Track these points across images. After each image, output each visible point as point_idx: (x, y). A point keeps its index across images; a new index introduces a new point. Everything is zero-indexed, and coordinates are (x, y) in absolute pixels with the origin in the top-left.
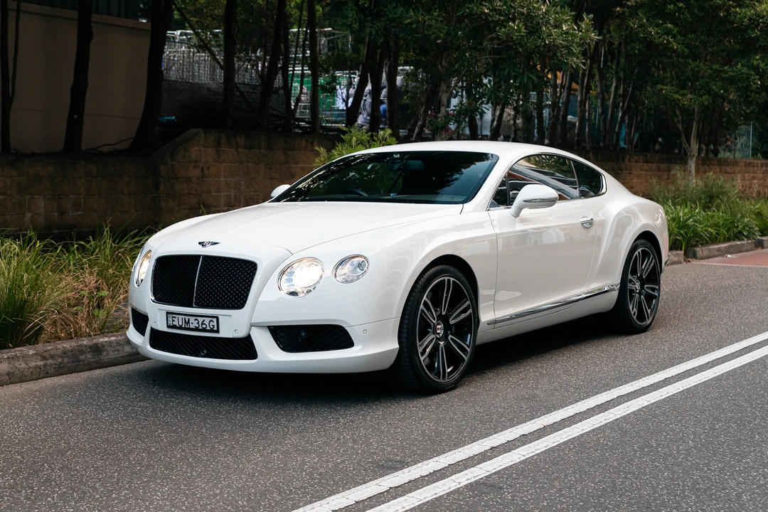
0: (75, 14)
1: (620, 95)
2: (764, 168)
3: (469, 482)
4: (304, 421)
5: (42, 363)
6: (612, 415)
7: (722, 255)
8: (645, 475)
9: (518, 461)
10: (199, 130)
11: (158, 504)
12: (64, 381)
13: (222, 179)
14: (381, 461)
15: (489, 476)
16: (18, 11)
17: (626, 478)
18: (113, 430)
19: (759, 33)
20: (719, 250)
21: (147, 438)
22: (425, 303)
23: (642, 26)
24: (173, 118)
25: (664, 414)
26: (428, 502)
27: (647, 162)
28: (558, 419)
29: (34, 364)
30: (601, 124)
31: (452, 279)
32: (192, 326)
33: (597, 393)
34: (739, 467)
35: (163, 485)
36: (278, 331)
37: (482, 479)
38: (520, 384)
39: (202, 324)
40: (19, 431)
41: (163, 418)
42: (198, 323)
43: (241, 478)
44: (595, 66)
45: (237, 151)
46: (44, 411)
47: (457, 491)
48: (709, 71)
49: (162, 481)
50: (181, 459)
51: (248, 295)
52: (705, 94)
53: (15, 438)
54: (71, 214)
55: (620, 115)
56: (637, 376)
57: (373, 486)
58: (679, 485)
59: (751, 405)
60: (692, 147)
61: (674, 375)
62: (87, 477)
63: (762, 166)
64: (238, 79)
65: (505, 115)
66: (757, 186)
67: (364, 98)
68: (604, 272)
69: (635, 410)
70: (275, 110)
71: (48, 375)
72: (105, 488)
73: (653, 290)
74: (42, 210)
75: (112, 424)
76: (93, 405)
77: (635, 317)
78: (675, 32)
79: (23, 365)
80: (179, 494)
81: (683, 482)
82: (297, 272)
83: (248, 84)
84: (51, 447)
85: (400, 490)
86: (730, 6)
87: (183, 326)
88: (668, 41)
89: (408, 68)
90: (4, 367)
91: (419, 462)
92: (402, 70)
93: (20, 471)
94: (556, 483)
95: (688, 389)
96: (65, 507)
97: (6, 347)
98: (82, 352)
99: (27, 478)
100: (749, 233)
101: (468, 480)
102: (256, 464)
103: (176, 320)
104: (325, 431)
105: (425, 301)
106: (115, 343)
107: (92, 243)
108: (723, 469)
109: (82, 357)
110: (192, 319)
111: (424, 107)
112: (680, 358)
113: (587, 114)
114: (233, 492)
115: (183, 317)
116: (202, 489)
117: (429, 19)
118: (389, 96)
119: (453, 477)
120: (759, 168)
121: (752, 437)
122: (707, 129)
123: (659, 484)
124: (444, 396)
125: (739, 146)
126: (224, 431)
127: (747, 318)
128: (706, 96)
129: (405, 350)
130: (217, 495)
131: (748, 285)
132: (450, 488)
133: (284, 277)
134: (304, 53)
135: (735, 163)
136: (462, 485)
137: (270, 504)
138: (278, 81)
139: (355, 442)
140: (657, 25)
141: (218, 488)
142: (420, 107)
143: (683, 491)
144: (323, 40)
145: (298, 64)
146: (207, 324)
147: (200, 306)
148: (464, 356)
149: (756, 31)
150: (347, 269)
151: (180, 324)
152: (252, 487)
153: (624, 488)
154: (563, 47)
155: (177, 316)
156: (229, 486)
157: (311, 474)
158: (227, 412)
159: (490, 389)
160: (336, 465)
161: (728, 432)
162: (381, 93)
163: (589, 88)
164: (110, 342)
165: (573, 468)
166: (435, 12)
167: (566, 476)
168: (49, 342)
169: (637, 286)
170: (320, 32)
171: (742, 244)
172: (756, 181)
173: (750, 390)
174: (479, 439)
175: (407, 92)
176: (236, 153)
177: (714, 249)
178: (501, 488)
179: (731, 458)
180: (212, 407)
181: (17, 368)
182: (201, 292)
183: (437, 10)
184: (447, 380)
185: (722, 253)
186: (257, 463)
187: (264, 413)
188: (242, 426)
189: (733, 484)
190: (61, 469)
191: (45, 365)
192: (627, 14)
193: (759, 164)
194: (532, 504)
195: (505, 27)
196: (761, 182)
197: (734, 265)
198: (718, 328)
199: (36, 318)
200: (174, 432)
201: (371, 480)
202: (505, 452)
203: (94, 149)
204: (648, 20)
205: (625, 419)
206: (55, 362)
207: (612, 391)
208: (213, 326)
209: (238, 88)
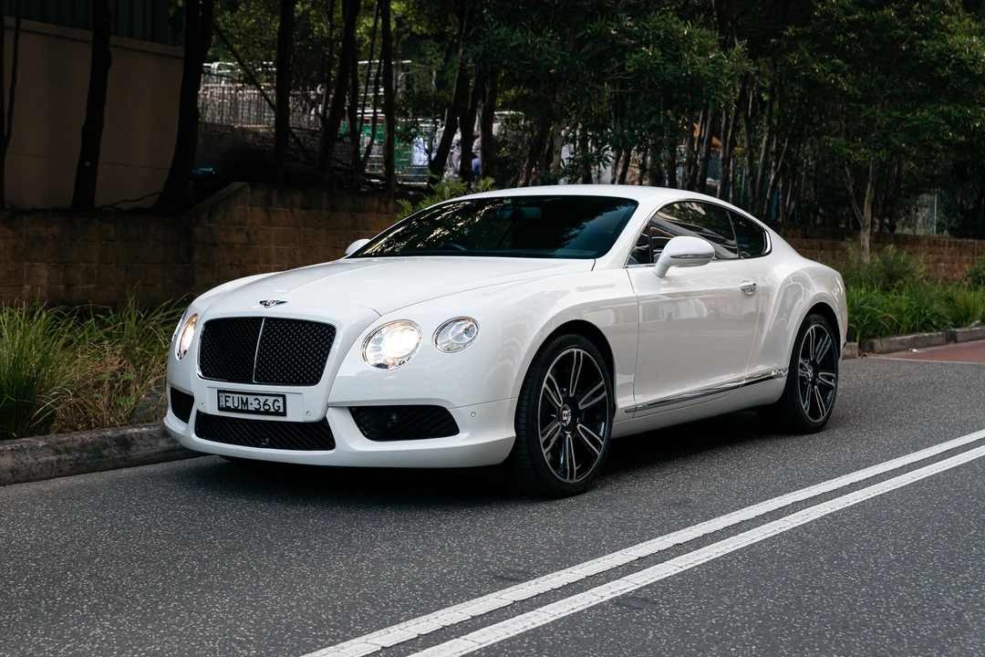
0: (88, 35)
1: (772, 153)
2: (952, 249)
3: (614, 596)
4: (396, 527)
5: (55, 458)
6: (788, 524)
7: (906, 349)
8: (839, 590)
9: (674, 573)
10: (244, 183)
11: (218, 617)
12: (82, 481)
13: (273, 246)
14: (499, 572)
15: (639, 590)
16: (18, 30)
17: (813, 593)
18: (151, 536)
19: (950, 72)
20: (902, 342)
21: (195, 544)
22: (549, 381)
23: (802, 62)
24: (211, 170)
25: (854, 523)
26: (564, 618)
27: (806, 237)
28: (720, 527)
29: (44, 459)
30: (749, 188)
31: (582, 352)
32: (251, 408)
33: (766, 499)
34: (956, 583)
35: (223, 597)
36: (362, 414)
37: (630, 592)
38: (667, 489)
39: (265, 404)
40: (30, 536)
41: (214, 522)
42: (259, 404)
43: (322, 589)
44: (741, 115)
45: (292, 212)
46: (60, 514)
47: (600, 606)
48: (887, 119)
49: (221, 592)
50: (242, 568)
51: (323, 367)
52: (882, 149)
53: (25, 543)
54: (80, 287)
55: (773, 177)
56: (814, 480)
57: (491, 600)
58: (882, 602)
59: (963, 514)
60: (865, 215)
61: (861, 479)
62: (123, 586)
63: (950, 245)
64: (292, 121)
65: (629, 174)
66: (943, 271)
67: (451, 151)
68: (769, 352)
69: (816, 517)
70: (339, 161)
71: (61, 474)
72: (147, 599)
73: (829, 378)
74: (44, 282)
75: (149, 529)
76: (122, 508)
77: (807, 412)
78: (845, 69)
79: (31, 460)
80: (244, 607)
81: (887, 599)
82: (386, 339)
83: (307, 130)
84: (73, 554)
85: (526, 605)
86: (914, 36)
87: (240, 408)
88: (836, 80)
89: (506, 113)
90: (7, 461)
91: (548, 573)
92: (499, 115)
93: (37, 580)
94: (726, 599)
95: (880, 495)
96: (98, 619)
97: (9, 437)
98: (106, 446)
99: (46, 588)
100: (939, 323)
101: (612, 593)
102: (340, 574)
103: (230, 400)
104: (424, 537)
105: (549, 378)
106: (147, 435)
107: (113, 316)
108: (935, 585)
109: (105, 452)
110: (251, 399)
111: (527, 162)
112: (867, 461)
113: (731, 175)
114: (314, 605)
115: (240, 396)
116: (273, 601)
117: (540, 41)
118: (483, 148)
119: (594, 590)
120: (947, 248)
121: (968, 550)
122: (881, 197)
123: (856, 601)
124: (572, 500)
125: (920, 221)
126: (295, 537)
127: (946, 418)
128: (884, 150)
129: (524, 439)
130: (293, 607)
131: (943, 382)
132: (590, 603)
133: (371, 345)
134: (376, 91)
135: (916, 240)
136: (605, 599)
137: (362, 618)
138: (344, 126)
139: (463, 550)
140: (823, 61)
141: (293, 600)
142: (522, 162)
143: (888, 609)
144: (401, 76)
145: (369, 105)
146: (271, 405)
147: (261, 381)
148: (597, 451)
149: (947, 68)
150: (449, 335)
151: (236, 405)
152: (337, 599)
153: (812, 605)
154: (709, 80)
155: (231, 395)
156: (306, 598)
157: (411, 586)
158: (296, 516)
159: (630, 494)
160: (443, 575)
161: (937, 544)
162: (473, 144)
163: (733, 144)
164: (141, 435)
165: (745, 581)
166: (548, 32)
167: (737, 590)
168: (64, 432)
169: (810, 373)
170: (397, 65)
171: (930, 337)
172: (942, 264)
173: (959, 497)
174: (621, 549)
175: (505, 142)
176: (290, 214)
177: (896, 341)
178: (655, 603)
179: (945, 572)
180: (275, 511)
181: (22, 463)
182: (263, 365)
183: (551, 31)
184: (575, 481)
185: (906, 347)
186: (341, 572)
187: (343, 517)
188: (317, 532)
189: (949, 601)
190: (89, 578)
191: (59, 461)
192: (785, 47)
193: (947, 243)
194: (697, 621)
195: (637, 53)
196: (948, 265)
197: (923, 361)
198: (910, 428)
199: (48, 400)
200: (231, 537)
201: (488, 593)
202: (657, 563)
203: (111, 206)
204: (811, 54)
205: (805, 527)
206: (71, 457)
207: (785, 496)
208: (279, 407)
209: (293, 134)
